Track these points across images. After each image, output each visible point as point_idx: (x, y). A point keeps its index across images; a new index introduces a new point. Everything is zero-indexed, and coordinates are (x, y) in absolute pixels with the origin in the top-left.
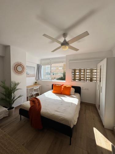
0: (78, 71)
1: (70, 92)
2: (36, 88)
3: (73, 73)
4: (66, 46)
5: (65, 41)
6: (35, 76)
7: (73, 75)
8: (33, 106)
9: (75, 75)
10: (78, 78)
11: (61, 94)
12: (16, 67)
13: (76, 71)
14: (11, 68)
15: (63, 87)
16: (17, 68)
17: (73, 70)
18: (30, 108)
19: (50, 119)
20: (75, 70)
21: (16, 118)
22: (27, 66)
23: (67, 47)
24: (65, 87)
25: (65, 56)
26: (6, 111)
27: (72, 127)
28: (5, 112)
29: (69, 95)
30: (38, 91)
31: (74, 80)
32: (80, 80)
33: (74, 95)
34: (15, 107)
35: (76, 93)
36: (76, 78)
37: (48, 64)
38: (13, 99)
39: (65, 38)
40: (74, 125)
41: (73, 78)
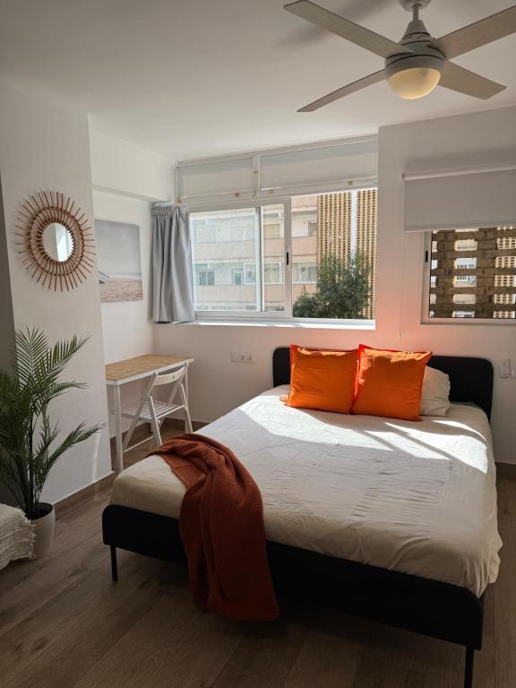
0: (470, 245)
1: (420, 397)
2: (169, 379)
3: (435, 264)
4: (425, 74)
5: (416, 30)
6: (140, 296)
7: (432, 273)
8: (201, 484)
9: (446, 272)
10: (470, 299)
11: (352, 412)
12: (34, 231)
13: (459, 245)
14: (10, 237)
15: (364, 365)
16: (39, 236)
17: (434, 237)
18: (187, 495)
19: (333, 552)
20: (445, 240)
21: (76, 572)
22: (97, 222)
23: (435, 76)
24: (381, 363)
25: (374, 130)
26: (22, 525)
27: (479, 589)
28: (18, 529)
29: (415, 417)
30: (178, 401)
31: (443, 309)
32: (484, 308)
33: (447, 416)
34: (52, 504)
35: (459, 407)
36: (457, 299)
37: (235, 200)
38: (44, 450)
39: (416, 8)
40: (488, 584)
41: (433, 298)
